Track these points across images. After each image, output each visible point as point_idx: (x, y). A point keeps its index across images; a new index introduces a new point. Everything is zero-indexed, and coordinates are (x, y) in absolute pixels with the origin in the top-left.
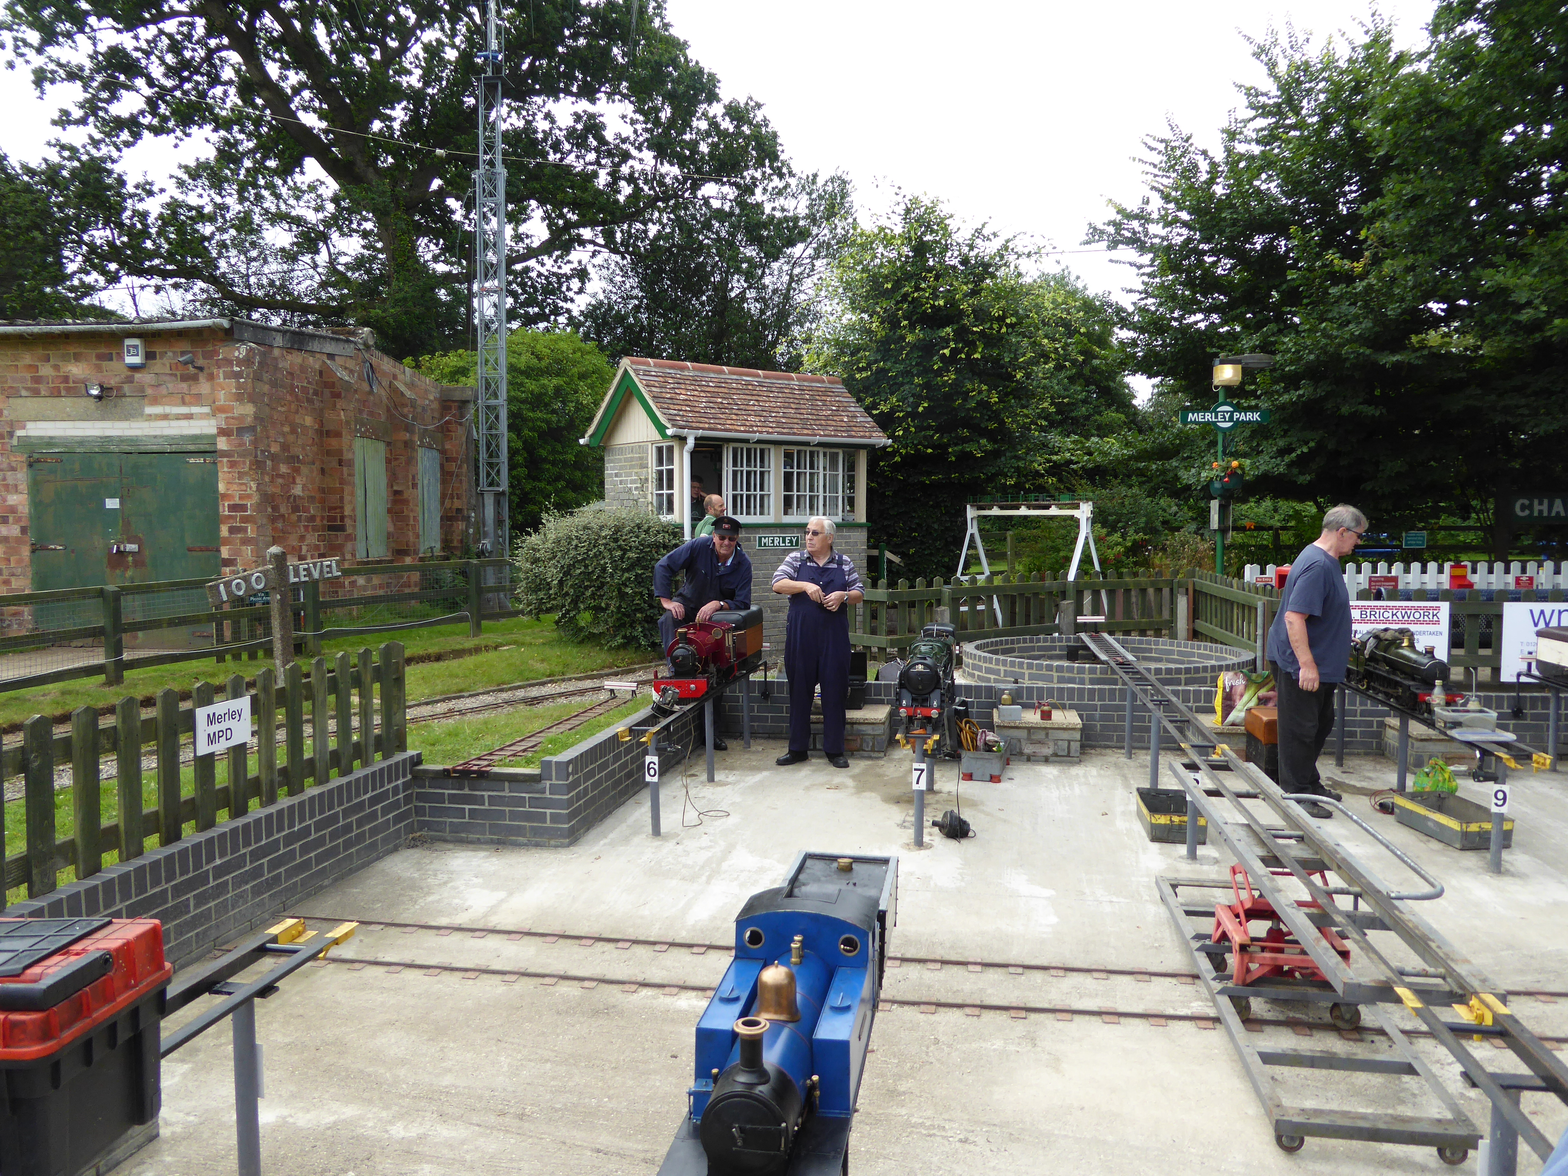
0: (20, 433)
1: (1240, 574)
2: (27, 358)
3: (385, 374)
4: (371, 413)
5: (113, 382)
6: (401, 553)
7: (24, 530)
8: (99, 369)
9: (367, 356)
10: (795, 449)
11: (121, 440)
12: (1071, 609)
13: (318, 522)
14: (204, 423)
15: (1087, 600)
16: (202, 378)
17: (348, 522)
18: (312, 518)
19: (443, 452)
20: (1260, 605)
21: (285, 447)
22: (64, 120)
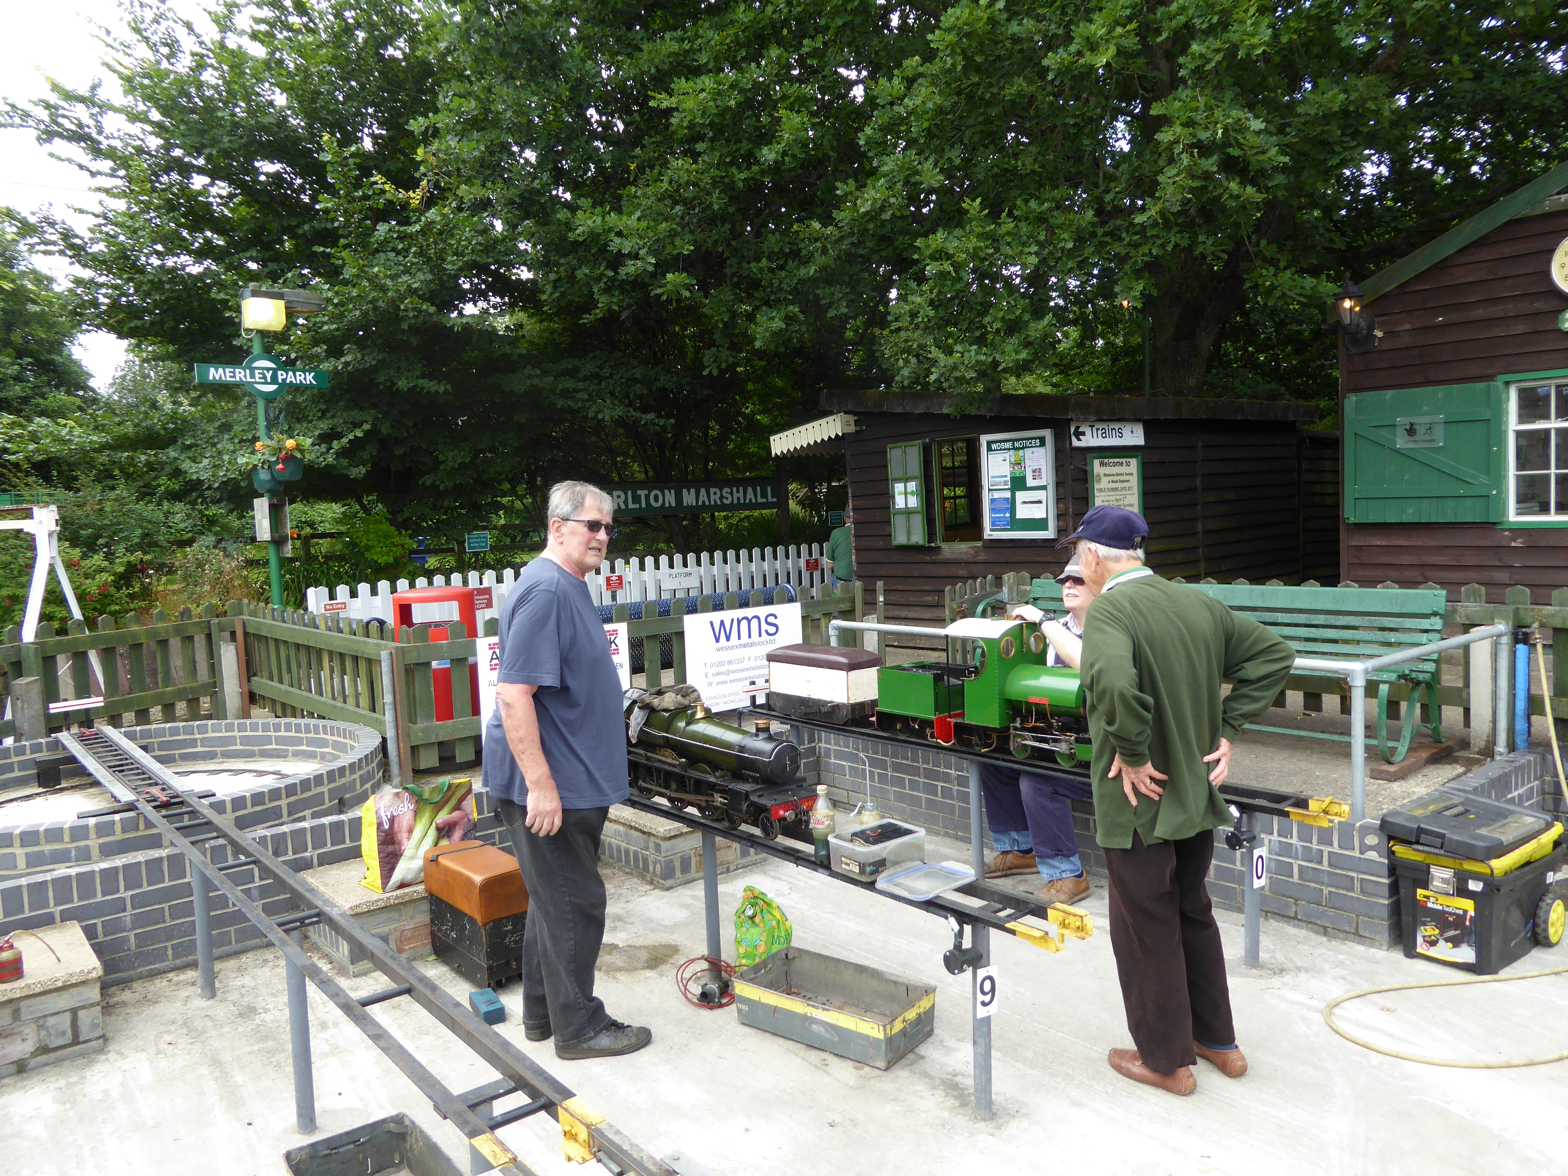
1: (301, 602)
12: (36, 693)
15: (64, 667)
20: (384, 655)
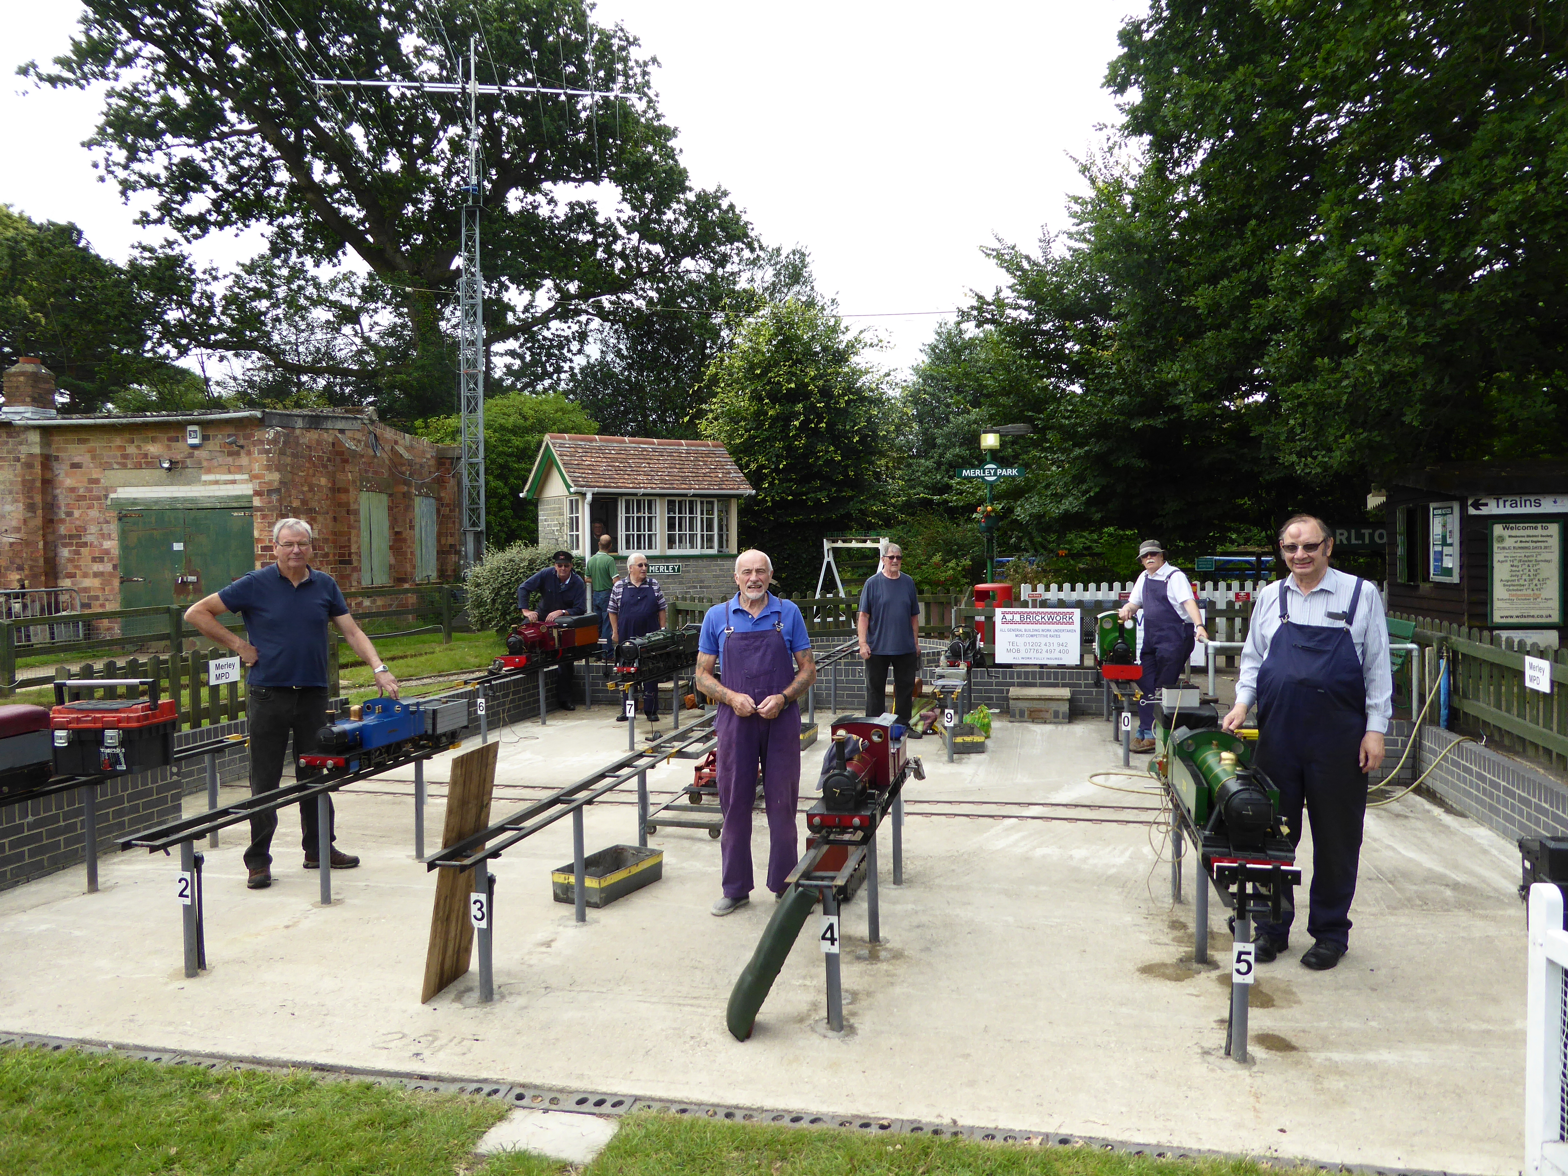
0: (112, 496)
2: (118, 441)
3: (387, 441)
4: (376, 473)
5: (179, 457)
6: (401, 580)
7: (115, 567)
8: (169, 448)
9: (371, 428)
10: (677, 499)
11: (185, 500)
13: (331, 558)
14: (244, 486)
16: (242, 452)
17: (354, 558)
18: (326, 555)
19: (439, 499)
21: (304, 502)
22: (144, 220)
